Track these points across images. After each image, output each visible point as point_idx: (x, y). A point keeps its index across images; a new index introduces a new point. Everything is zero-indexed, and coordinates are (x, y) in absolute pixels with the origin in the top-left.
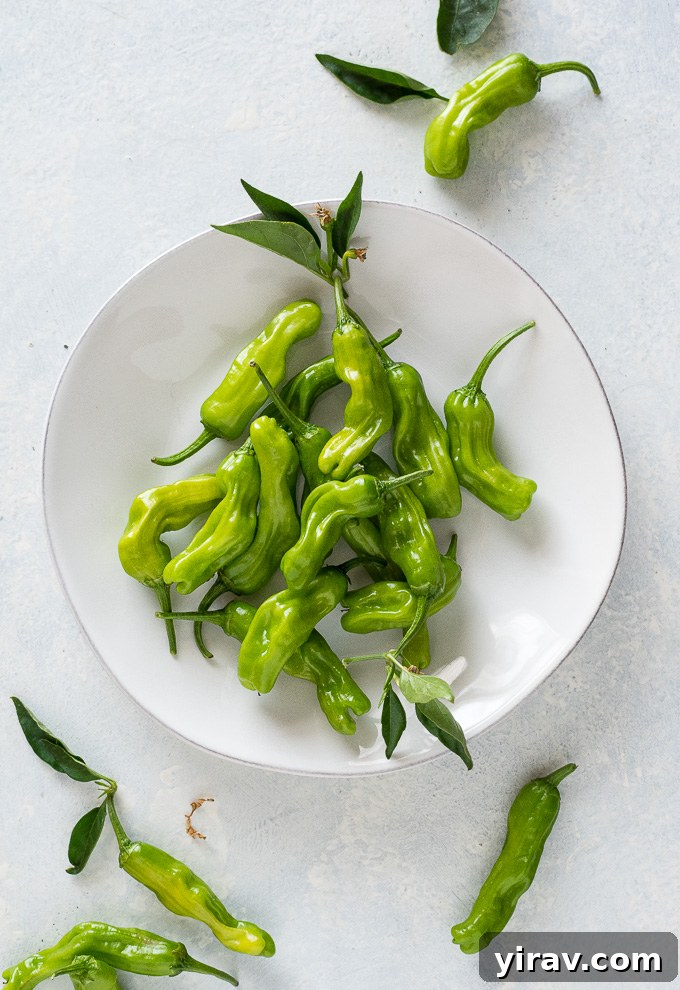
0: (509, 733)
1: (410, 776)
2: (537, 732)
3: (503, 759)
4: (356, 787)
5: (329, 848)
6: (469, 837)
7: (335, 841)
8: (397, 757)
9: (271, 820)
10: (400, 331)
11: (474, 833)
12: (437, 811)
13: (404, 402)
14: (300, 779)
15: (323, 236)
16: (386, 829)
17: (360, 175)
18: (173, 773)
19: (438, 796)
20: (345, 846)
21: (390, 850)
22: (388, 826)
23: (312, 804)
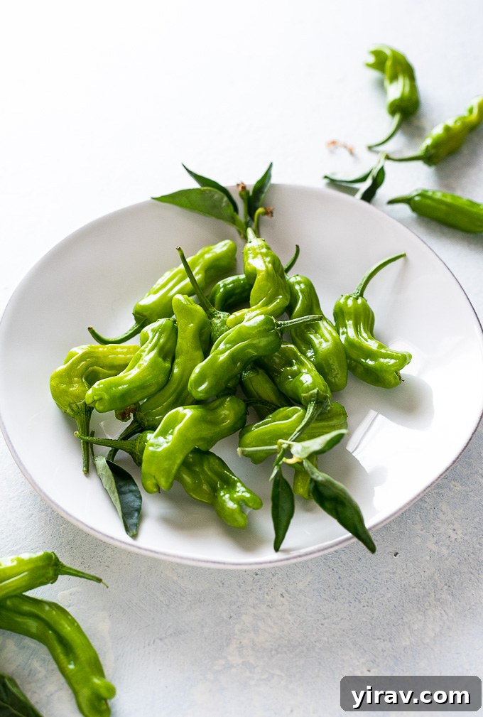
0: (394, 573)
2: (422, 573)
3: (389, 595)
4: (246, 614)
5: (216, 668)
6: (357, 663)
7: (223, 662)
8: (285, 551)
9: (161, 639)
10: (297, 247)
11: (362, 660)
12: (326, 639)
13: (300, 294)
15: (241, 206)
16: (273, 652)
17: (271, 165)
18: (71, 594)
19: (326, 625)
20: (232, 666)
21: (278, 672)
22: (276, 650)
23: (202, 626)
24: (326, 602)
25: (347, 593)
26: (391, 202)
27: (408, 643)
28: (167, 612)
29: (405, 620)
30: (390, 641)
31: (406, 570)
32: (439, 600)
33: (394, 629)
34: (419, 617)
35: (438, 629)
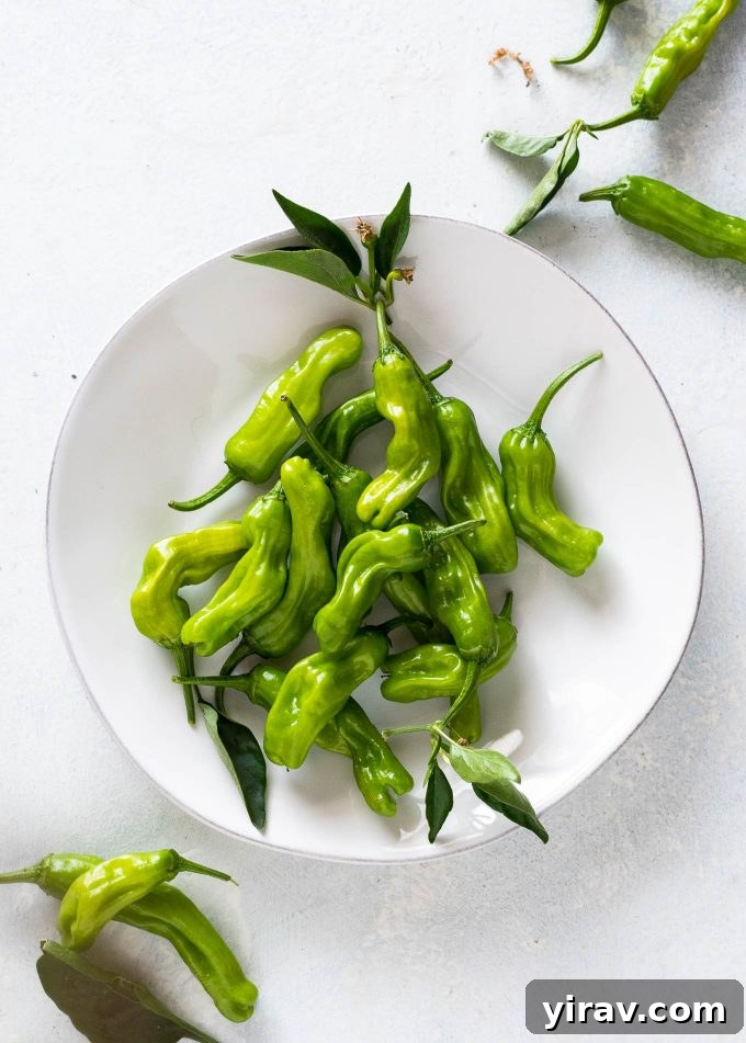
0: (569, 816)
1: (457, 863)
2: (601, 815)
4: (396, 876)
5: (366, 944)
6: (523, 933)
7: (372, 937)
9: (301, 912)
10: (450, 362)
11: (529, 929)
12: (488, 904)
13: (454, 442)
14: (333, 866)
16: (429, 923)
17: (408, 187)
19: (489, 886)
20: (383, 942)
21: (434, 947)
22: (432, 920)
23: (347, 894)
24: (488, 857)
25: (513, 844)
26: (584, 198)
27: (581, 906)
28: (305, 877)
29: (580, 877)
30: (561, 905)
31: (582, 812)
32: (619, 850)
33: (566, 889)
34: (596, 873)
35: (615, 888)
